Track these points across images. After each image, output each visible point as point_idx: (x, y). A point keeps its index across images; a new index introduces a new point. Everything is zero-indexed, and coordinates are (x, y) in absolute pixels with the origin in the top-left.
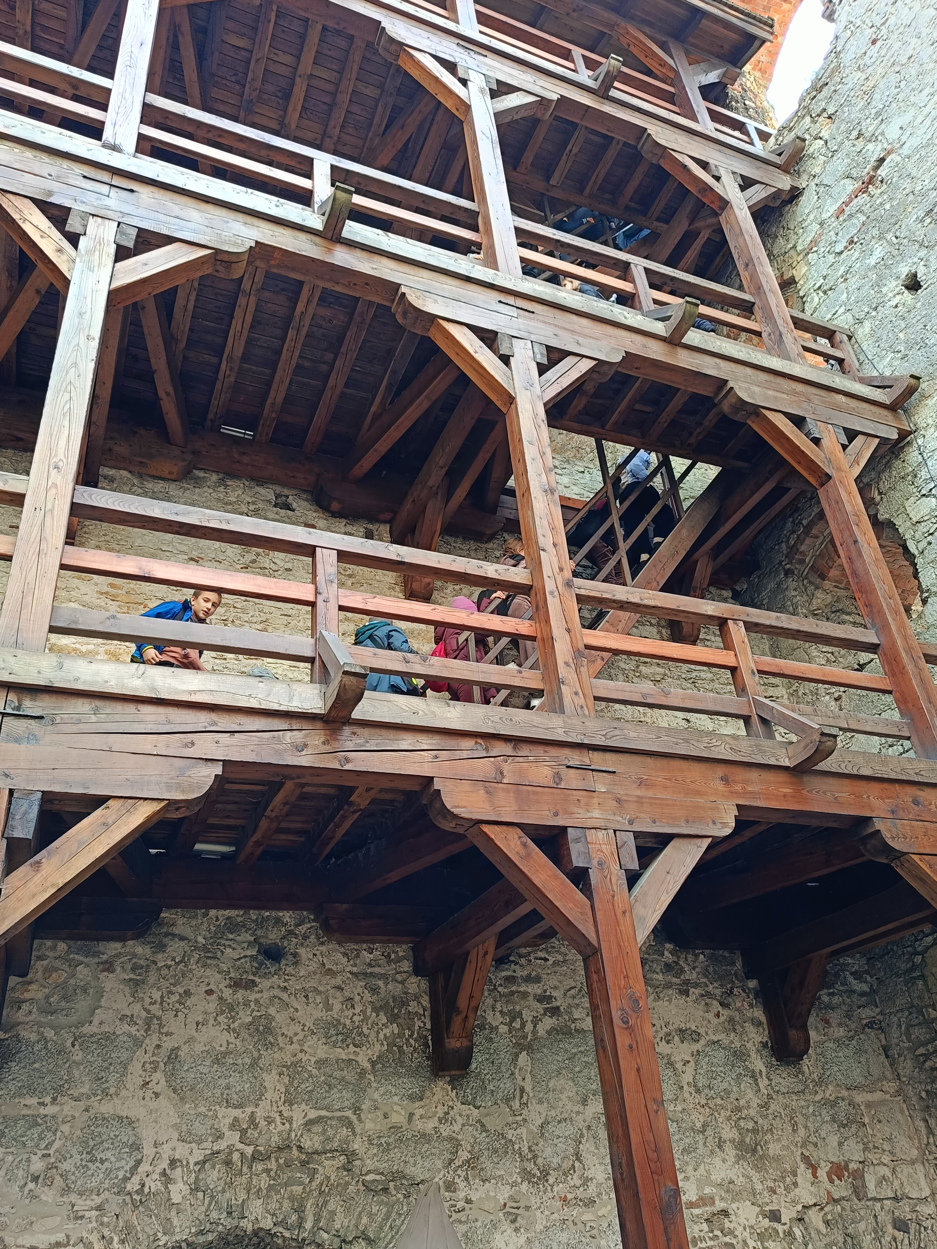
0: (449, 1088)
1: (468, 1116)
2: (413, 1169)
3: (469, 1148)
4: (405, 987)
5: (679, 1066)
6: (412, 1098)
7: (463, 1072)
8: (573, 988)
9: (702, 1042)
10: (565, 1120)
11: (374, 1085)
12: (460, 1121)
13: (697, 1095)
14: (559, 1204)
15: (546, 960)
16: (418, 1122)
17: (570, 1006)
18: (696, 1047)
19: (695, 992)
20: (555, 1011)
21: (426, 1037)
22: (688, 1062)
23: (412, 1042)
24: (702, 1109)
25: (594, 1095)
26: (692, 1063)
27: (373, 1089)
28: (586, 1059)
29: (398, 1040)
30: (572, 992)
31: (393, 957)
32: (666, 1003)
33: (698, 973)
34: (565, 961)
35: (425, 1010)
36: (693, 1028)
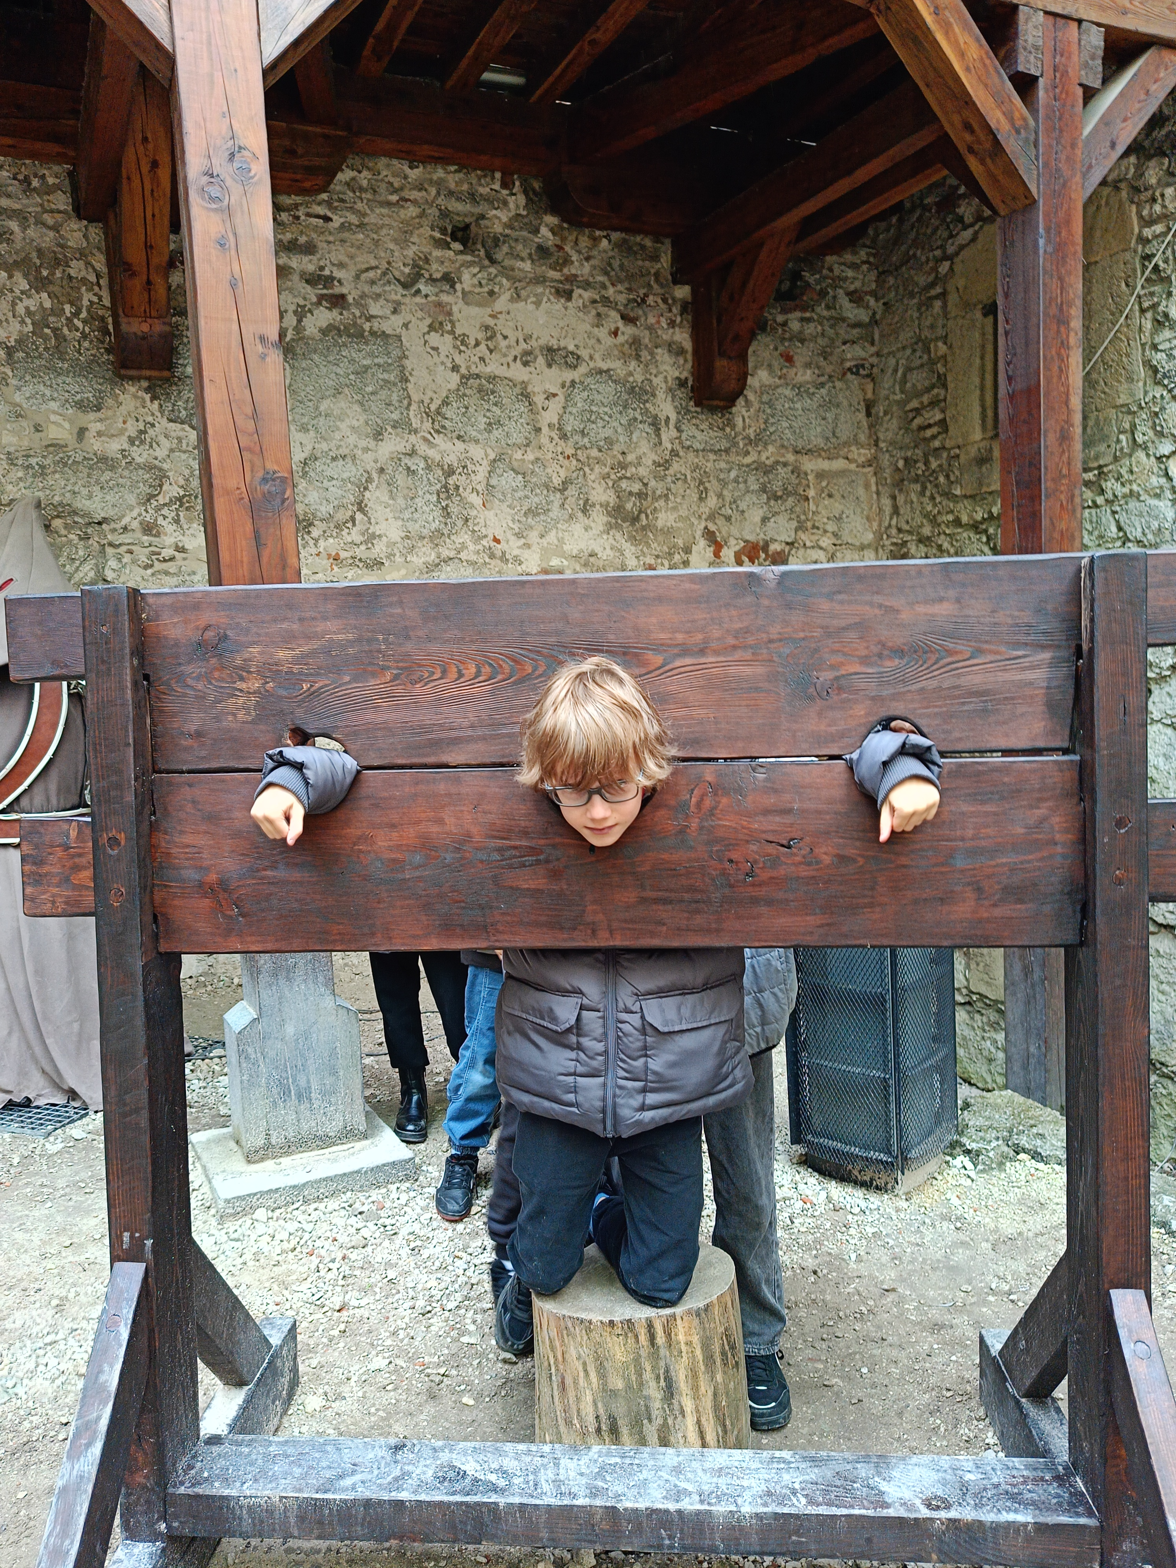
0: (147, 397)
1: (180, 440)
2: (88, 503)
3: (182, 482)
4: (61, 237)
5: (539, 400)
6: (81, 406)
7: (166, 374)
8: (372, 268)
9: (583, 369)
10: (344, 457)
11: (13, 382)
12: (166, 444)
13: (562, 442)
14: (326, 563)
15: (327, 219)
16: (93, 441)
17: (363, 296)
18: (569, 375)
19: (581, 296)
20: (338, 301)
21: (103, 319)
22: (555, 395)
23: (80, 325)
24: (566, 462)
25: (394, 427)
26: (561, 398)
27: (11, 388)
28: (386, 376)
29: (51, 319)
30: (371, 274)
31: (35, 183)
32: (531, 307)
33: (594, 267)
34: (361, 225)
35: (98, 276)
36: (571, 348)
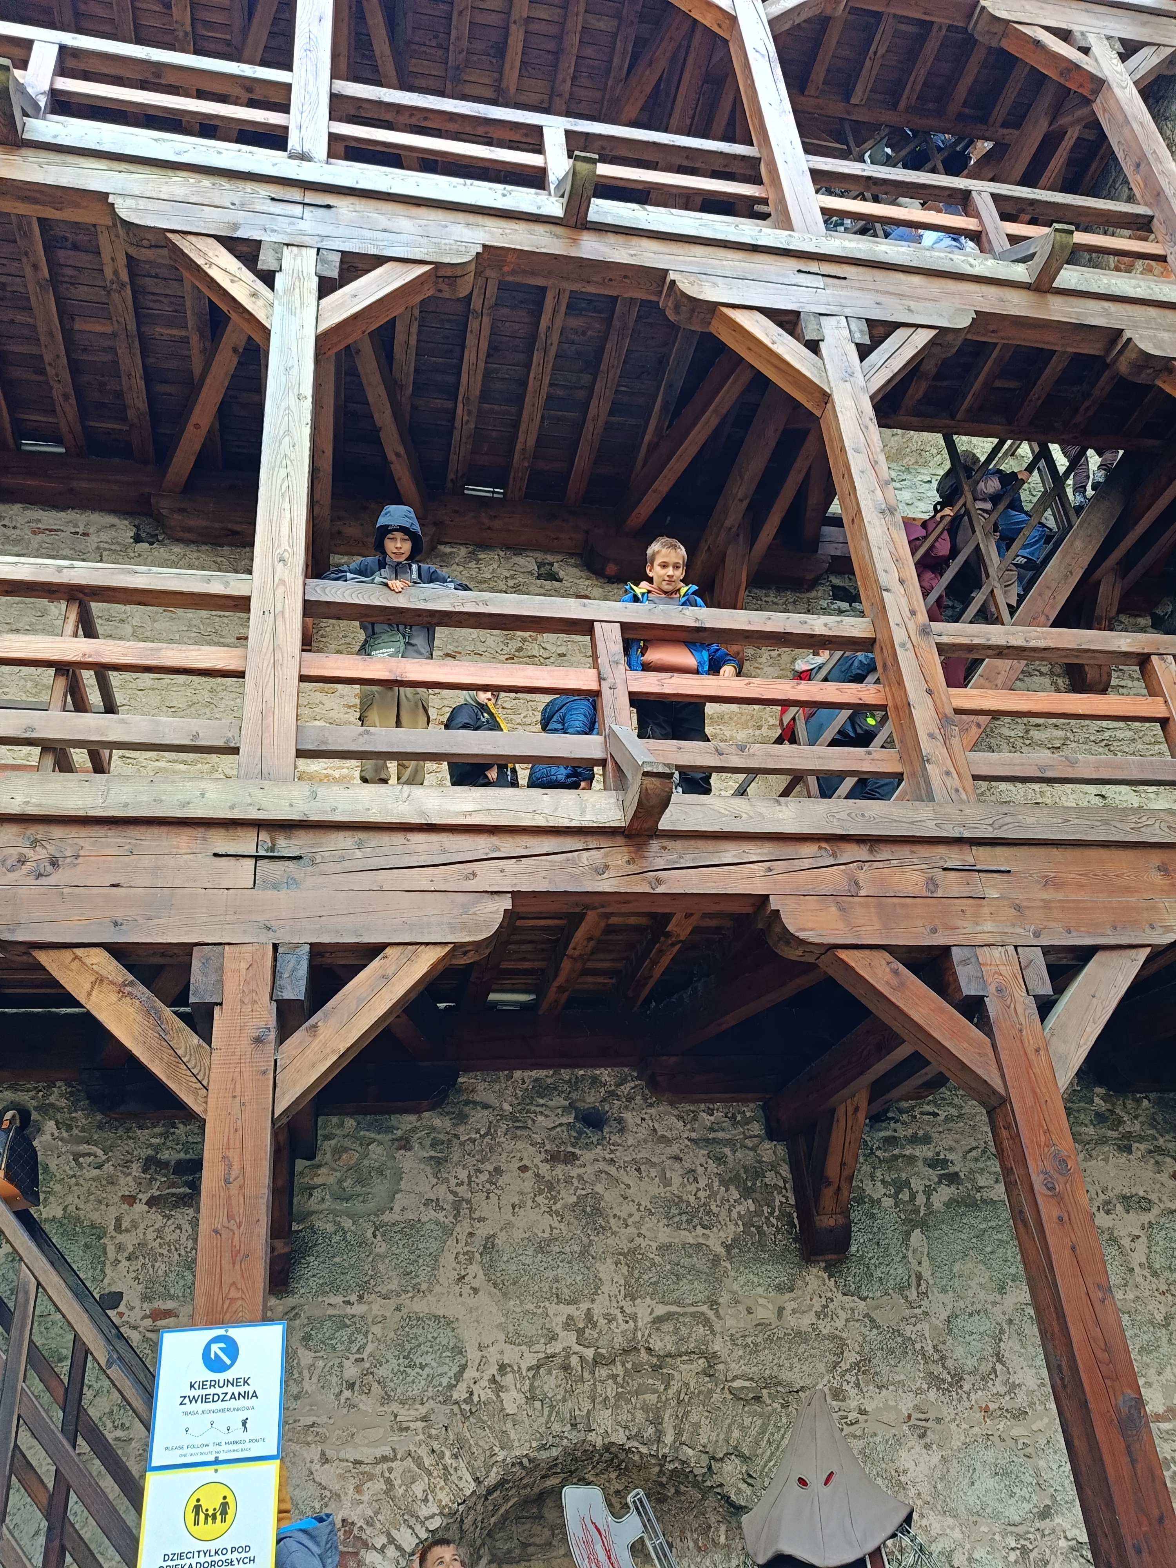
0: (826, 1276)
1: (852, 1310)
2: (790, 1374)
3: (858, 1349)
4: (758, 1155)
5: (1126, 1242)
6: (780, 1289)
7: (842, 1256)
8: (974, 1148)
9: (1155, 1211)
10: (978, 1312)
11: (732, 1274)
12: (843, 1315)
13: (1154, 1280)
14: (979, 1415)
15: (936, 1115)
16: (789, 1318)
17: (972, 1171)
18: (1146, 1218)
19: (1140, 1148)
20: (953, 1179)
21: (790, 1215)
22: (1138, 1237)
23: (774, 1221)
24: (1163, 1297)
25: (1013, 1280)
26: (1143, 1239)
27: (731, 1279)
28: (999, 1236)
29: (755, 1219)
30: (974, 1153)
31: (739, 1118)
32: (1102, 1163)
33: (1142, 1123)
34: (960, 1116)
35: (785, 1182)
36: (1141, 1194)
